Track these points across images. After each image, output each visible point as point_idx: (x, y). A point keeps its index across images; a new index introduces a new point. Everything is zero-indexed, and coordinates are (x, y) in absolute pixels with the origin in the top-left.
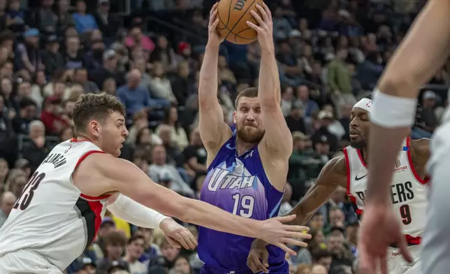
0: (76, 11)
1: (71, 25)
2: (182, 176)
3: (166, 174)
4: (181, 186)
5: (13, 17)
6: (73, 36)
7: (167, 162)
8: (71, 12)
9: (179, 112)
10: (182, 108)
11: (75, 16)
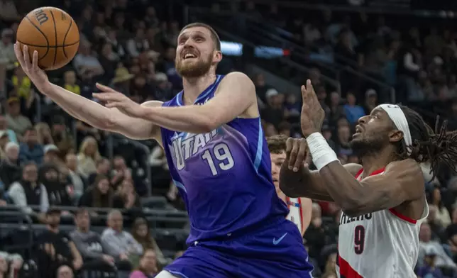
0: (346, 103)
1: (342, 116)
2: (446, 251)
3: (432, 250)
4: (445, 260)
5: (289, 109)
6: (344, 125)
7: (432, 238)
8: (342, 104)
9: (442, 193)
10: (444, 189)
11: (346, 107)
